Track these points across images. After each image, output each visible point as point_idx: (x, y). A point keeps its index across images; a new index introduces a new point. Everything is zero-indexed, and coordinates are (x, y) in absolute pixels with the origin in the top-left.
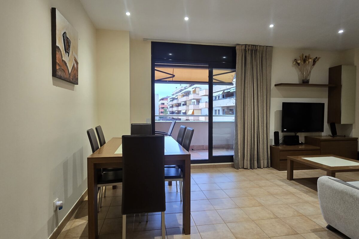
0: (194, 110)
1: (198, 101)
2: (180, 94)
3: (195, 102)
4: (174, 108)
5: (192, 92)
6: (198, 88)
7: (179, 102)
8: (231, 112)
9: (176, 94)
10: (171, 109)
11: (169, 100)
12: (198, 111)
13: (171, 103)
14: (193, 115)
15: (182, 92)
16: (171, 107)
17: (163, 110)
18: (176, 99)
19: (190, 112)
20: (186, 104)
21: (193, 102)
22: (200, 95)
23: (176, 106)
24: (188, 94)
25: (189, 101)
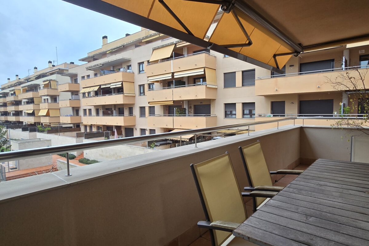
0: (48, 111)
1: (54, 98)
2: (19, 87)
3: (48, 99)
4: (7, 107)
5: (42, 87)
6: (54, 80)
7: (19, 98)
9: (10, 87)
10: (2, 109)
12: (54, 111)
13: (2, 100)
14: (48, 115)
15: (22, 85)
16: (1, 106)
18: (12, 94)
19: (43, 112)
20: (34, 103)
21: (45, 99)
22: (59, 90)
23: (12, 104)
24: (34, 88)
25: (39, 98)
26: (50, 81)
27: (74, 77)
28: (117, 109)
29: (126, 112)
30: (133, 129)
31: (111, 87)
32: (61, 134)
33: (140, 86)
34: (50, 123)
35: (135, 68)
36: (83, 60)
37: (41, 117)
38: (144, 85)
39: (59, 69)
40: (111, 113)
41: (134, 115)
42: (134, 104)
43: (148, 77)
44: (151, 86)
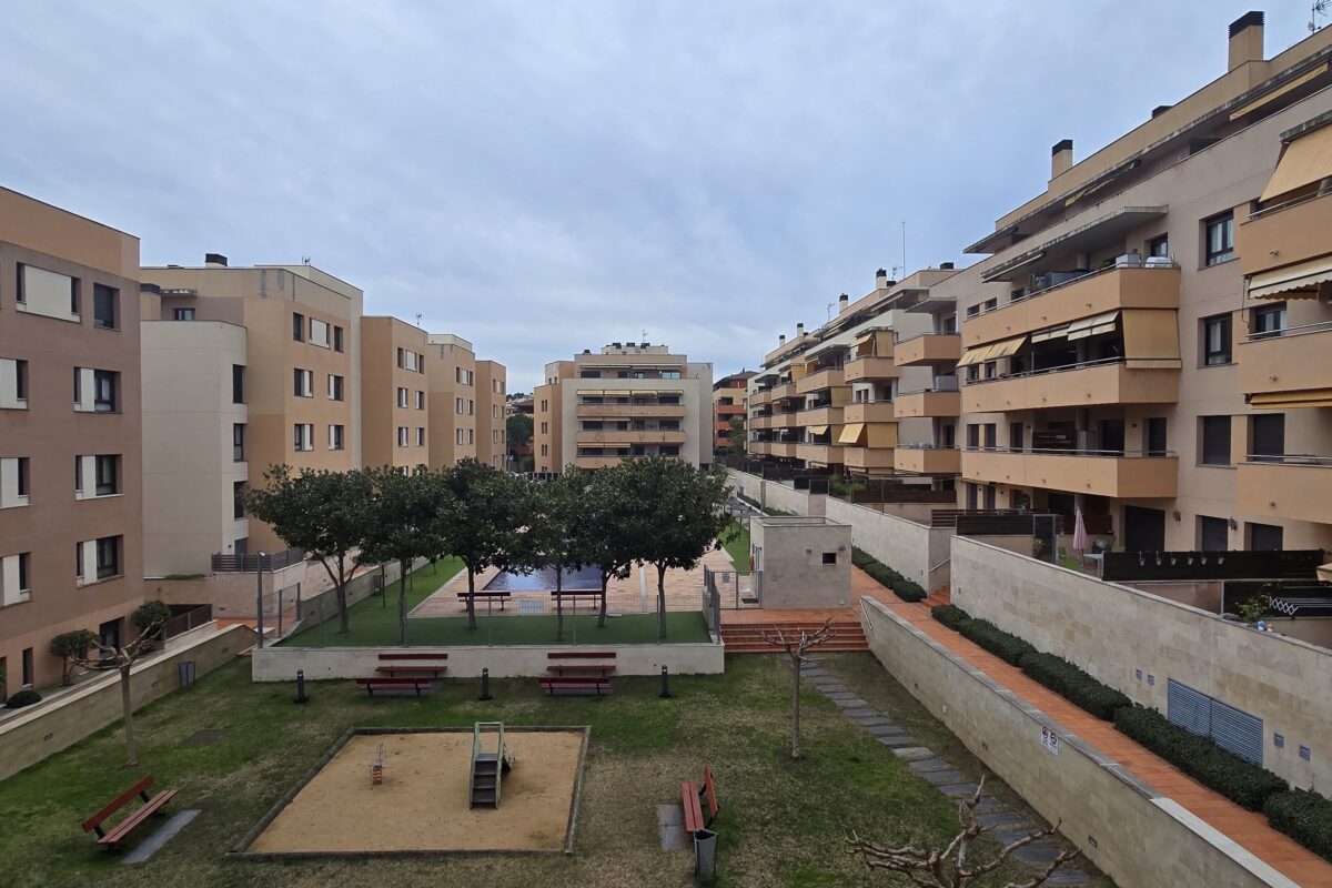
0: (864, 429)
1: (884, 388)
2: (800, 359)
3: (867, 391)
4: (773, 418)
5: (854, 352)
6: (886, 330)
7: (800, 391)
8: (1064, 437)
9: (781, 361)
10: (761, 423)
11: (752, 384)
12: (881, 429)
13: (761, 397)
14: (862, 442)
15: (808, 353)
16: (761, 413)
17: (726, 423)
18: (784, 380)
19: (850, 435)
20: (830, 403)
21: (859, 392)
22: (897, 362)
23: (783, 407)
24: (835, 358)
25: (843, 390)
26: (875, 332)
27: (944, 313)
28: (1094, 427)
29: (1134, 442)
30: (1163, 512)
31: (1070, 339)
32: (887, 506)
33: (1207, 323)
34: (867, 469)
35: (1184, 245)
36: (977, 249)
37: (846, 450)
38: (1229, 315)
39: (904, 291)
40: (1068, 442)
41: (1168, 455)
42: (1175, 404)
43: (1249, 277)
44: (1270, 318)
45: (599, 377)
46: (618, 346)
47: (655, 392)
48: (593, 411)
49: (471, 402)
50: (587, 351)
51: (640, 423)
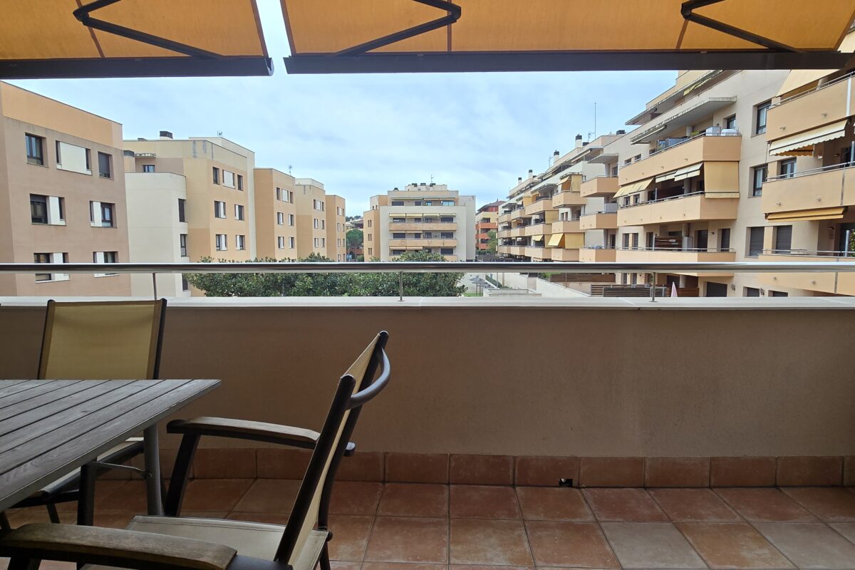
0: (563, 236)
1: (577, 211)
2: (528, 193)
3: (567, 213)
4: (512, 230)
5: (560, 188)
6: (578, 175)
7: (527, 213)
8: (674, 241)
9: (519, 194)
10: (505, 234)
11: (501, 210)
12: (574, 237)
13: (505, 218)
14: (561, 245)
15: (533, 189)
16: (505, 228)
17: (486, 234)
18: (519, 206)
19: (554, 241)
20: (544, 221)
21: (563, 213)
22: (582, 195)
23: (518, 224)
24: (548, 192)
25: (553, 212)
26: (573, 174)
27: (612, 163)
28: (693, 234)
29: (713, 242)
30: (726, 285)
31: (675, 180)
32: (572, 284)
33: (756, 169)
35: (744, 122)
36: (634, 122)
37: (552, 249)
38: (766, 165)
39: (591, 149)
40: (677, 244)
41: (730, 251)
42: (736, 219)
43: (770, 142)
44: (789, 166)
45: (403, 205)
46: (415, 185)
47: (438, 215)
48: (400, 227)
49: (323, 221)
50: (396, 189)
51: (428, 234)
